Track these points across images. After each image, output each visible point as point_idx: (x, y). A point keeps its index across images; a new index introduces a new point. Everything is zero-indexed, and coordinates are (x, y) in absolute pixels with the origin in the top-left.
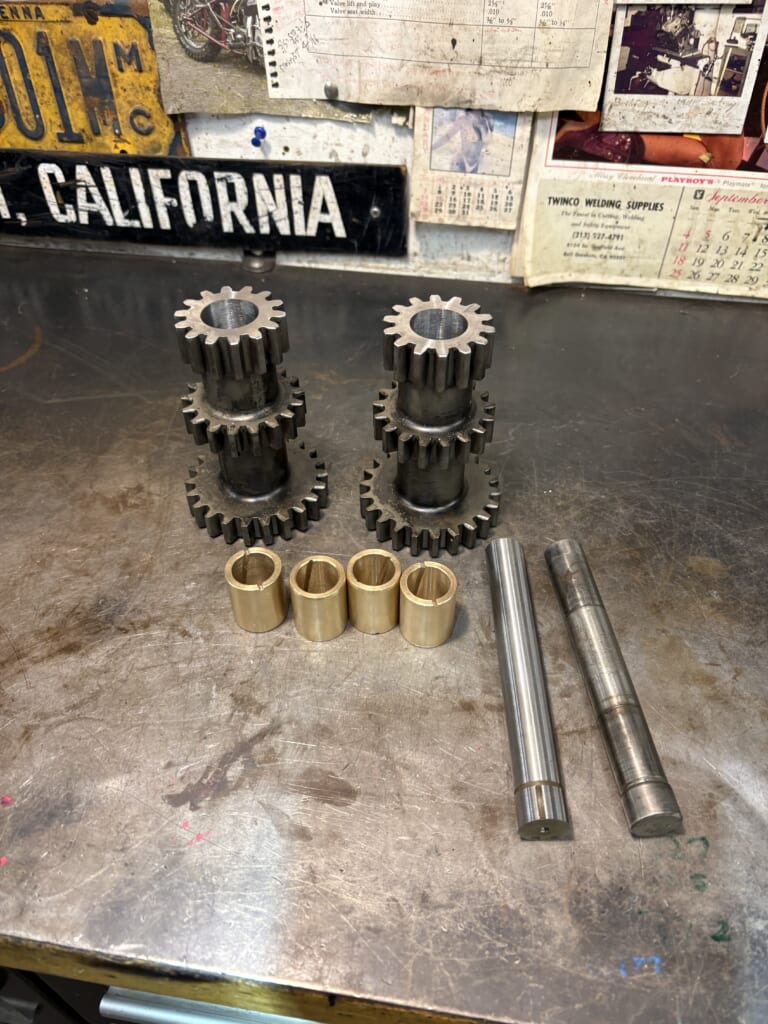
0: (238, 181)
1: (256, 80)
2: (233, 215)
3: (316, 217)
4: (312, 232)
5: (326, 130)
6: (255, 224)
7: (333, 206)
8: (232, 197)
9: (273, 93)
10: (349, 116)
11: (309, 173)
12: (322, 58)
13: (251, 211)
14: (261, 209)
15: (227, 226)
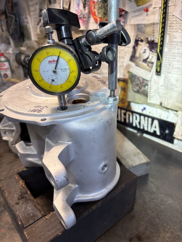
0: (138, 116)
3: (153, 128)
4: (152, 131)
6: (140, 126)
7: (157, 127)
8: (136, 119)
9: (149, 101)
10: (165, 109)
11: (153, 119)
12: (160, 96)
13: (140, 123)
14: (142, 123)
15: (134, 125)
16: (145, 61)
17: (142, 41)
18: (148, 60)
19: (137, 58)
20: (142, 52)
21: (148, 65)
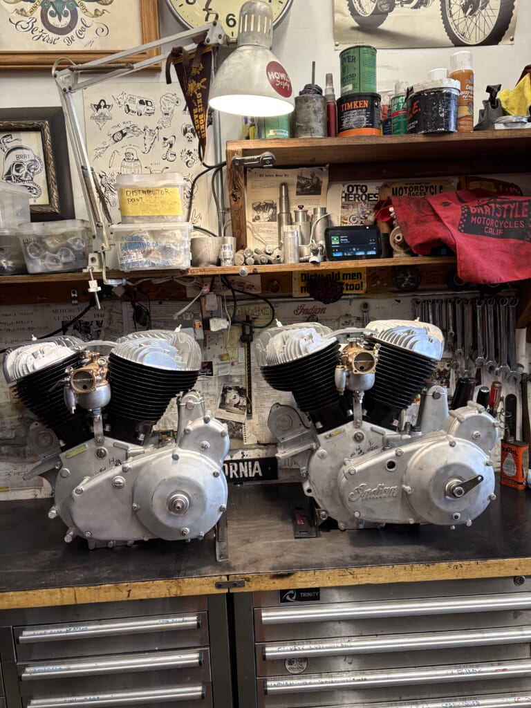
0: (236, 465)
1: (239, 441)
2: (233, 474)
3: (255, 472)
4: (253, 476)
5: (257, 451)
6: (239, 475)
7: (259, 468)
8: (234, 469)
9: (245, 443)
10: (263, 447)
11: (253, 461)
12: (256, 435)
13: (238, 472)
14: (241, 471)
15: (231, 476)
16: (236, 406)
17: (230, 389)
18: (240, 404)
19: (228, 404)
20: (232, 398)
21: (240, 409)
